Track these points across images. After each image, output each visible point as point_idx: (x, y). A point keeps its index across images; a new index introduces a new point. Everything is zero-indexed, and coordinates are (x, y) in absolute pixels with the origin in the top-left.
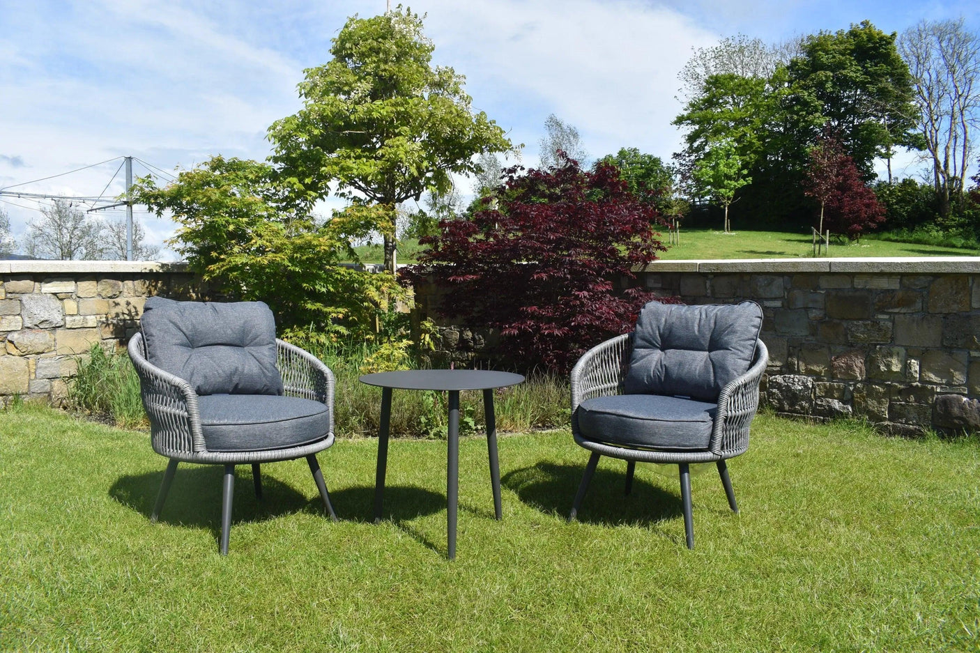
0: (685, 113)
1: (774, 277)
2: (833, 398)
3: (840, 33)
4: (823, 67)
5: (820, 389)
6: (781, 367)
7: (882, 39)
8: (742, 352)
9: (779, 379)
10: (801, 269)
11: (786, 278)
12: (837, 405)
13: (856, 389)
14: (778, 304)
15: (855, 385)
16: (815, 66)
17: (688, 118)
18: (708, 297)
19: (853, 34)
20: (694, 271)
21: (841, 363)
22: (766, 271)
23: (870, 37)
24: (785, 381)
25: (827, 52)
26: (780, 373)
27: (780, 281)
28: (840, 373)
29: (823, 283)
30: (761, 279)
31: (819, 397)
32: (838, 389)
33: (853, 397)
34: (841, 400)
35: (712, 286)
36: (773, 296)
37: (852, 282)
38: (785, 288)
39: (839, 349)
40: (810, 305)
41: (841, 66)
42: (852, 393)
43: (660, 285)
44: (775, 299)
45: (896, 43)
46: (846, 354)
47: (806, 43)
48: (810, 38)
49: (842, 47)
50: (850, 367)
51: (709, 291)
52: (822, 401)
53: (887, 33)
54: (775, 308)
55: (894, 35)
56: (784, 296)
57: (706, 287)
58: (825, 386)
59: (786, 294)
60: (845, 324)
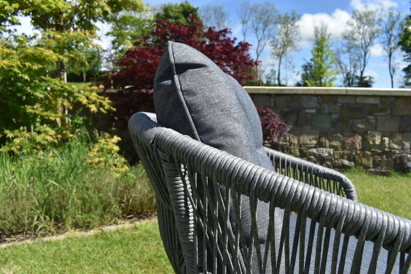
0: (110, 31)
1: (312, 97)
2: (344, 159)
3: (176, 4)
4: (171, 17)
5: (337, 155)
6: (316, 144)
7: (194, 9)
9: (314, 151)
10: (330, 93)
11: (319, 97)
12: (346, 162)
13: (356, 154)
14: (313, 111)
15: (356, 152)
16: (167, 16)
17: (112, 33)
18: (272, 107)
19: (182, 5)
21: (349, 140)
22: (310, 93)
23: (189, 8)
24: (318, 152)
25: (172, 11)
26: (315, 147)
27: (315, 99)
28: (349, 146)
29: (340, 100)
30: (305, 98)
31: (337, 159)
32: (347, 155)
33: (354, 158)
34: (348, 159)
35: (274, 101)
37: (355, 100)
38: (318, 103)
39: (348, 134)
40: (332, 111)
41: (177, 18)
42: (354, 156)
44: (312, 108)
45: (198, 12)
46: (353, 136)
47: (163, 7)
48: (165, 5)
49: (178, 10)
50: (354, 143)
51: (272, 104)
52: (338, 161)
53: (195, 7)
54: (312, 113)
55: (198, 8)
56: (317, 107)
58: (340, 153)
59: (319, 106)
60: (351, 121)
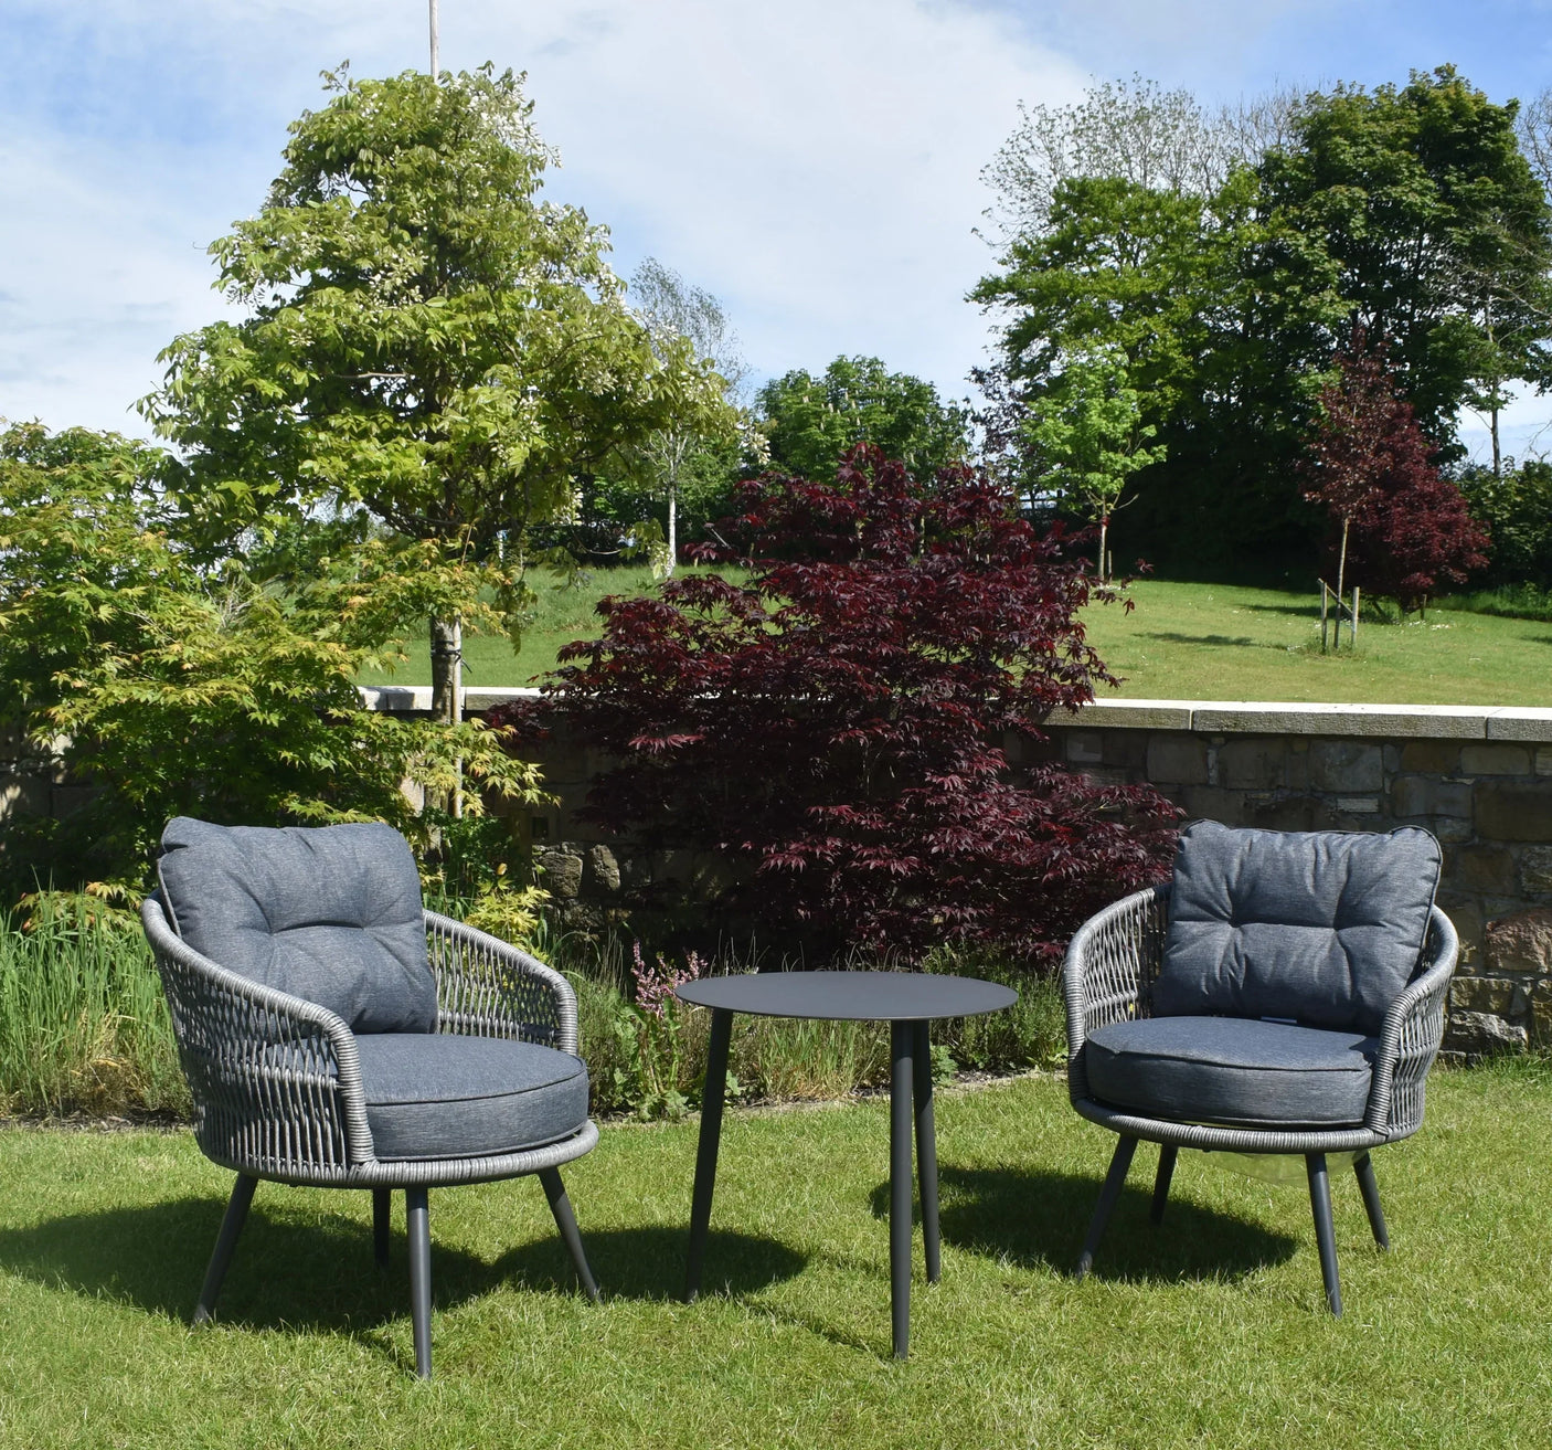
0: (1003, 273)
1: (1360, 746)
2: (1488, 1010)
3: (1384, 92)
4: (1345, 176)
5: (1459, 992)
7: (1485, 114)
8: (1405, 930)
10: (1423, 732)
11: (1388, 748)
12: (1495, 1025)
13: (1536, 992)
14: (1369, 805)
15: (1534, 983)
16: (1325, 170)
17: (1010, 287)
18: (1211, 787)
19: (1417, 96)
20: (1182, 727)
21: (1506, 935)
22: (1346, 732)
23: (1459, 110)
25: (1354, 139)
27: (1374, 755)
28: (1504, 956)
29: (1471, 762)
30: (1333, 749)
31: (1458, 1010)
32: (1499, 993)
33: (1530, 1008)
34: (1503, 1014)
35: (1218, 762)
36: (1358, 788)
37: (1532, 763)
38: (1386, 771)
39: (1502, 906)
40: (1441, 810)
41: (1385, 175)
42: (1527, 999)
43: (1097, 757)
44: (1364, 794)
45: (1517, 127)
46: (1518, 915)
47: (1306, 114)
48: (1314, 99)
49: (1390, 128)
50: (1524, 946)
51: (1213, 773)
52: (1464, 1019)
53: (1497, 101)
54: (1362, 814)
55: (1513, 106)
56: (1383, 789)
57: (1207, 765)
58: (1470, 985)
59: (1387, 784)
60: (1514, 852)
